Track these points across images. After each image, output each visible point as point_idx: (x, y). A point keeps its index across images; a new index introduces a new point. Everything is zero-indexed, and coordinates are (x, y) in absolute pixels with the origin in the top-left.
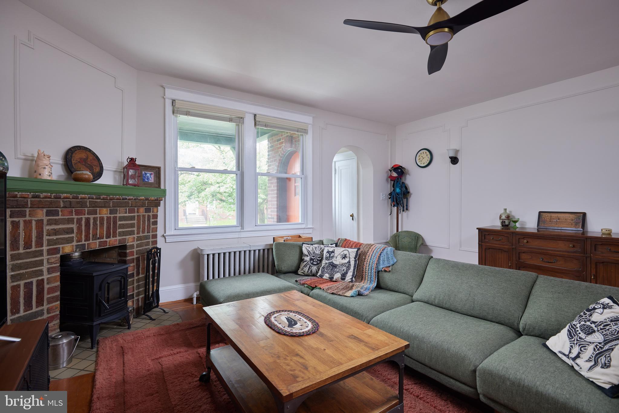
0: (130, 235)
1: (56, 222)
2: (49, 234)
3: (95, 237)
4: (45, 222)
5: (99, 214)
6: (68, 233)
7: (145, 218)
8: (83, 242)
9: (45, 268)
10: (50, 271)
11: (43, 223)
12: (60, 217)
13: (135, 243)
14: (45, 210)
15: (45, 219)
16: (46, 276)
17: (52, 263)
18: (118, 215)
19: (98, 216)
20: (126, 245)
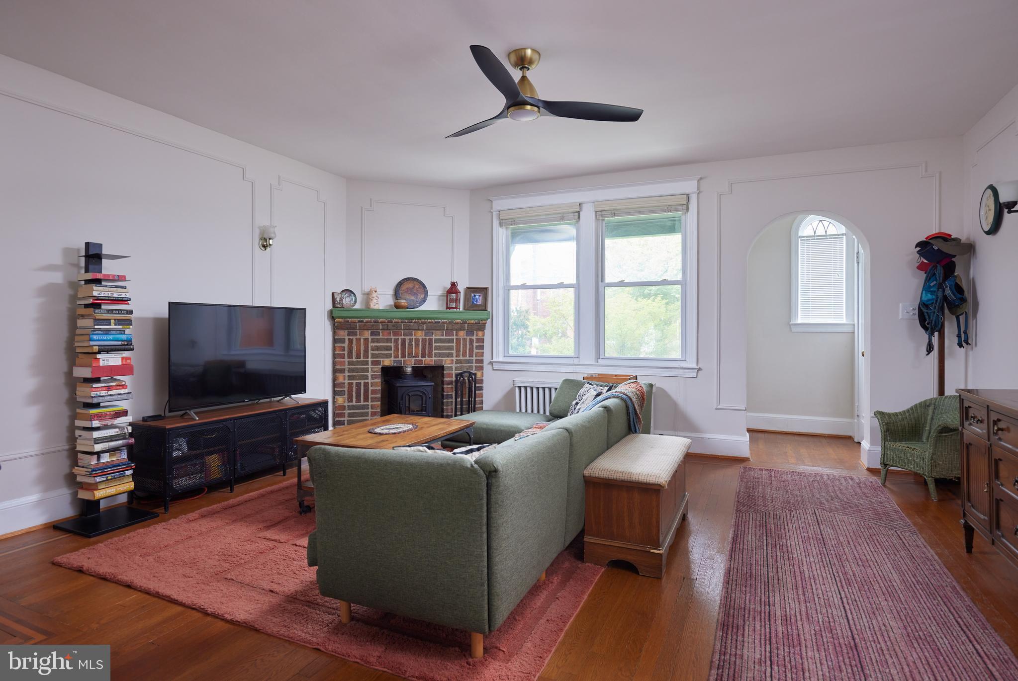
0: (448, 357)
1: (378, 341)
2: (372, 350)
3: (410, 355)
4: (370, 340)
5: (415, 336)
6: (387, 350)
7: (467, 342)
8: (400, 359)
9: (369, 374)
10: (373, 377)
11: (368, 341)
12: (381, 337)
13: (454, 366)
14: (370, 331)
15: (370, 338)
16: (370, 381)
17: (374, 372)
18: (434, 337)
19: (413, 337)
20: (443, 366)
